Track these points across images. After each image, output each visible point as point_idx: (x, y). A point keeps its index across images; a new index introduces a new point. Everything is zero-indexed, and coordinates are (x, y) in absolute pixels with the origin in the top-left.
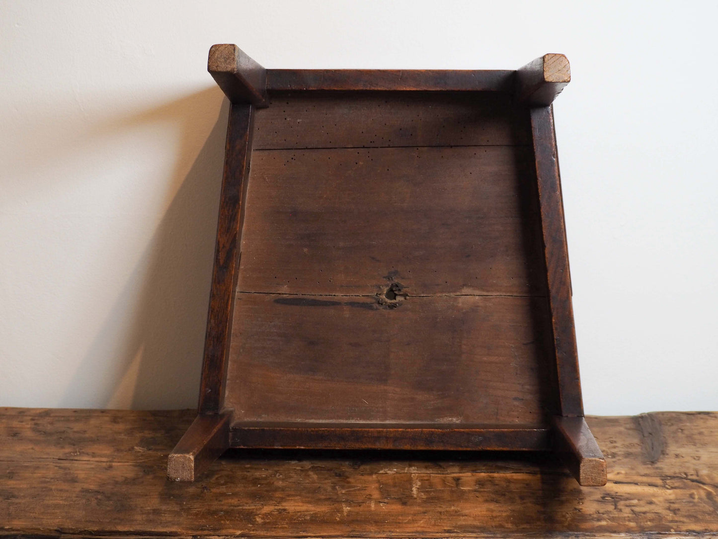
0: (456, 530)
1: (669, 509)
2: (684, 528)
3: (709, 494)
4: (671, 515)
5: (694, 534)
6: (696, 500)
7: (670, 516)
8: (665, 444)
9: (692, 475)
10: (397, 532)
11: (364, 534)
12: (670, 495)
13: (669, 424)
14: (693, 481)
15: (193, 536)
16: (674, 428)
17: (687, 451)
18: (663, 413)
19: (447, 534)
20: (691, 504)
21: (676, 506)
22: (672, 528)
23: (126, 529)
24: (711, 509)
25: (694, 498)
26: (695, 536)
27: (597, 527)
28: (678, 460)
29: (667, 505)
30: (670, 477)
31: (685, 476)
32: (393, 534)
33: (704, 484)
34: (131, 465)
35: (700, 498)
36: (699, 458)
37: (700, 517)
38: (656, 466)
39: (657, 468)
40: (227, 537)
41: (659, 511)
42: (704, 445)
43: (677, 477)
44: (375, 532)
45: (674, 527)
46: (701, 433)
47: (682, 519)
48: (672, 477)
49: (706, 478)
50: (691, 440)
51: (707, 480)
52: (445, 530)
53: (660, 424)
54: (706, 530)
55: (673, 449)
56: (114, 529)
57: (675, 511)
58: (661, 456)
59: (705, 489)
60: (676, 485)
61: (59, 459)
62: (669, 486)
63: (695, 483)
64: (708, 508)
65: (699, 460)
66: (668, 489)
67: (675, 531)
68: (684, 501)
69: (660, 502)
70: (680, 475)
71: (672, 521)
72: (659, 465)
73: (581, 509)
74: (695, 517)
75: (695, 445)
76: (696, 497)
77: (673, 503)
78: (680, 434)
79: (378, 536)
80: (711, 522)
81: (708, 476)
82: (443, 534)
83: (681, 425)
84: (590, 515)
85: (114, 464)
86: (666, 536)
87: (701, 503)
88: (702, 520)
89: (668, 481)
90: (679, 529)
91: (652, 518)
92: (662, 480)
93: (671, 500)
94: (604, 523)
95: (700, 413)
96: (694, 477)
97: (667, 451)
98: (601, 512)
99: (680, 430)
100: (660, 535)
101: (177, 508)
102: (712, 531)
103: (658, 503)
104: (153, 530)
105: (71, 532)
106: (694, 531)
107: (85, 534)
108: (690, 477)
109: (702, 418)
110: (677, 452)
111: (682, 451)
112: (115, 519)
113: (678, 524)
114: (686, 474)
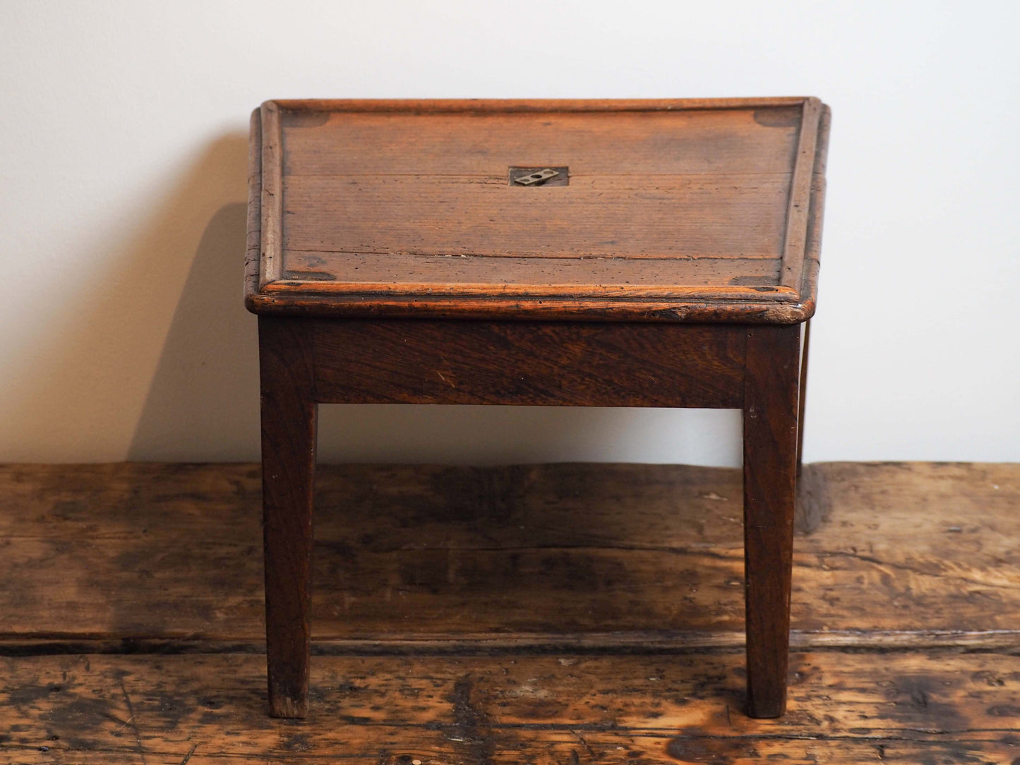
0: (506, 629)
1: (824, 598)
2: (843, 625)
3: (885, 579)
4: (825, 606)
5: (858, 633)
6: (865, 586)
7: (824, 607)
8: (829, 507)
9: (863, 550)
10: (420, 632)
11: (373, 634)
12: (827, 578)
13: (839, 478)
14: (864, 559)
15: (124, 639)
16: (846, 484)
17: (859, 517)
18: (831, 464)
19: (494, 635)
20: (857, 592)
21: (834, 594)
22: (826, 625)
23: (27, 630)
24: (886, 598)
25: (862, 583)
26: (859, 636)
27: (715, 623)
28: (844, 529)
29: (822, 592)
30: (830, 553)
31: (852, 552)
32: (415, 635)
33: (879, 563)
34: (38, 541)
35: (871, 584)
36: (876, 526)
37: (868, 609)
38: (811, 537)
39: (812, 541)
40: (173, 641)
41: (809, 602)
42: (887, 508)
43: (842, 553)
44: (389, 632)
45: (829, 624)
46: (883, 492)
47: (841, 612)
48: (833, 554)
49: (884, 555)
50: (868, 502)
51: (885, 558)
52: (491, 628)
53: (825, 479)
54: (875, 627)
55: (839, 514)
56: (8, 630)
57: (832, 601)
58: (821, 524)
59: (880, 571)
60: (838, 564)
62: (827, 565)
63: (866, 563)
64: (882, 597)
65: (876, 529)
66: (825, 570)
67: (830, 628)
68: (847, 586)
69: (812, 588)
70: (844, 551)
71: (826, 615)
72: (816, 536)
73: (694, 598)
74: (862, 609)
75: (873, 508)
76: (866, 581)
77: (831, 590)
78: (852, 493)
79: (393, 637)
80: (882, 617)
81: (887, 552)
82: (487, 635)
83: (855, 480)
84: (706, 607)
85: (13, 539)
86: (815, 635)
87: (870, 589)
88: (872, 614)
89: (826, 560)
90: (835, 626)
91: (796, 611)
92: (819, 557)
93: (828, 585)
94: (726, 618)
95: (886, 464)
96: (867, 554)
97: (831, 517)
98: (722, 602)
99: (853, 488)
100: (807, 635)
101: (102, 601)
102: (883, 629)
103: (808, 590)
104: (65, 631)
106: (858, 629)
108: (860, 553)
109: (888, 471)
110: (844, 519)
111: (851, 516)
112: (11, 616)
113: (835, 619)
114: (854, 549)
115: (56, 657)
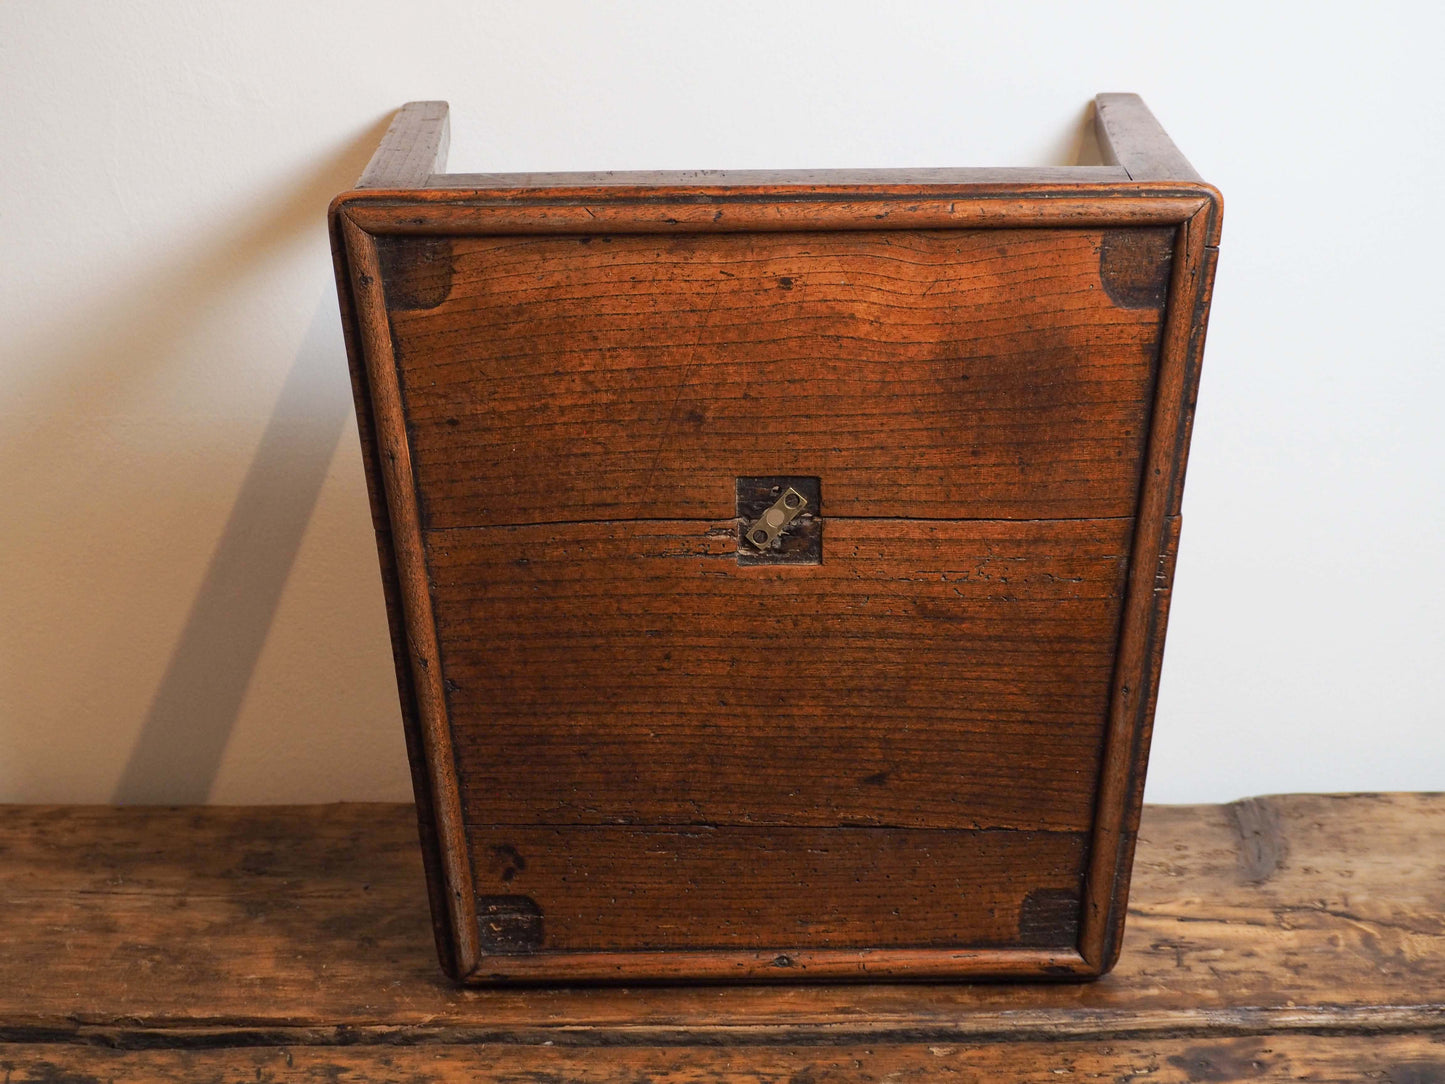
0: (858, 1009)
1: (1285, 964)
2: (1314, 999)
3: (1367, 939)
4: (1288, 975)
5: (1335, 1009)
6: (1340, 949)
7: (1288, 977)
8: (1286, 850)
9: (1334, 904)
10: (741, 1014)
11: (676, 1017)
12: (1289, 939)
13: (1296, 815)
14: (1336, 914)
15: (338, 1026)
16: (1307, 821)
17: (1327, 862)
18: (1284, 797)
19: (841, 1017)
20: (1330, 956)
21: (1300, 959)
22: (1292, 1000)
23: (206, 1015)
24: (1370, 964)
25: (1337, 945)
26: (1336, 1013)
27: (1142, 999)
28: (1308, 878)
29: (1283, 957)
30: (1289, 908)
31: (1321, 906)
32: (733, 1017)
33: (1358, 919)
34: (222, 901)
35: (1350, 946)
36: (1350, 873)
37: (1347, 979)
38: (1264, 888)
39: (1265, 893)
40: (405, 1028)
41: (1267, 969)
42: (1363, 850)
43: (1306, 907)
44: (699, 1014)
45: (1295, 998)
46: (1357, 831)
47: (1311, 983)
48: (1294, 909)
49: (1363, 909)
50: (1337, 842)
51: (1365, 912)
52: (837, 1008)
53: (1278, 814)
54: (1357, 1001)
55: (1300, 858)
56: (182, 1014)
57: (1297, 969)
58: (1277, 871)
59: (1360, 929)
60: (1302, 921)
61: (82, 892)
62: (1288, 923)
63: (1338, 919)
64: (1364, 962)
65: (1350, 876)
66: (1285, 929)
67: (1296, 1005)
68: (1317, 950)
69: (1267, 952)
70: (1309, 905)
71: (1291, 987)
72: (1269, 887)
74: (1338, 979)
75: (1344, 850)
76: (1342, 943)
77: (1295, 954)
78: (1316, 833)
79: (704, 1021)
80: (1365, 987)
81: (1367, 905)
82: (832, 1017)
83: (1318, 817)
84: (1128, 978)
85: (189, 899)
86: (1277, 1014)
87: (1349, 953)
88: (1352, 985)
89: (1286, 916)
90: (1304, 1002)
91: (1249, 981)
92: (1276, 913)
93: (1290, 948)
94: (1153, 992)
95: (1358, 795)
96: (1340, 908)
97: (1288, 863)
98: (1148, 971)
99: (1316, 826)
100: (1266, 1014)
101: (308, 976)
102: (1369, 1003)
103: (1264, 954)
104: (259, 1015)
105: (99, 1020)
106: (1334, 1005)
107: (127, 1026)
108: (1330, 908)
109: (1360, 804)
110: (1308, 865)
111: (1316, 861)
112: (186, 996)
113: (1303, 991)
114: (1322, 902)
115: (247, 1049)
